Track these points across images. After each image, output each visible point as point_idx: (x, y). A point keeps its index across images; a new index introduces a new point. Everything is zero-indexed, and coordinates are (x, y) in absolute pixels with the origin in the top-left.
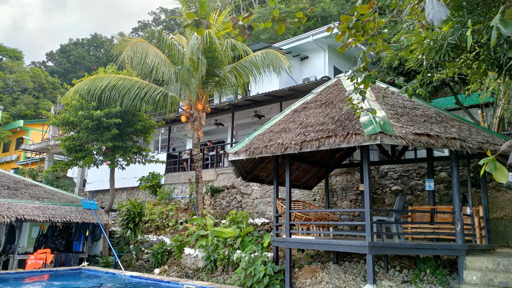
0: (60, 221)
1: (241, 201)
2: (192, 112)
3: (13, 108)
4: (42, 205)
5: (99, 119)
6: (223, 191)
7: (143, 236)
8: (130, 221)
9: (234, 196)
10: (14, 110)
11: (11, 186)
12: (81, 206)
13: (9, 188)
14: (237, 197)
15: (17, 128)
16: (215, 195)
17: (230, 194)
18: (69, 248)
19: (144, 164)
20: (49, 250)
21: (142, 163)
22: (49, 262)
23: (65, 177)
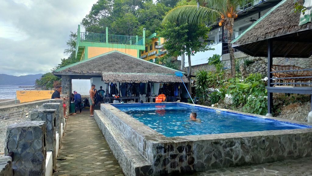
0: (166, 82)
1: (265, 68)
2: (225, 19)
3: (151, 27)
4: (158, 75)
5: (178, 31)
6: (254, 62)
7: (208, 89)
8: (201, 81)
9: (261, 65)
10: (151, 28)
11: (148, 67)
12: (175, 75)
13: (147, 68)
14: (262, 65)
15: (153, 38)
16: (250, 65)
17: (258, 64)
18: (172, 94)
19: (204, 51)
20: (163, 95)
21: (203, 51)
22: (164, 100)
23: (177, 60)
